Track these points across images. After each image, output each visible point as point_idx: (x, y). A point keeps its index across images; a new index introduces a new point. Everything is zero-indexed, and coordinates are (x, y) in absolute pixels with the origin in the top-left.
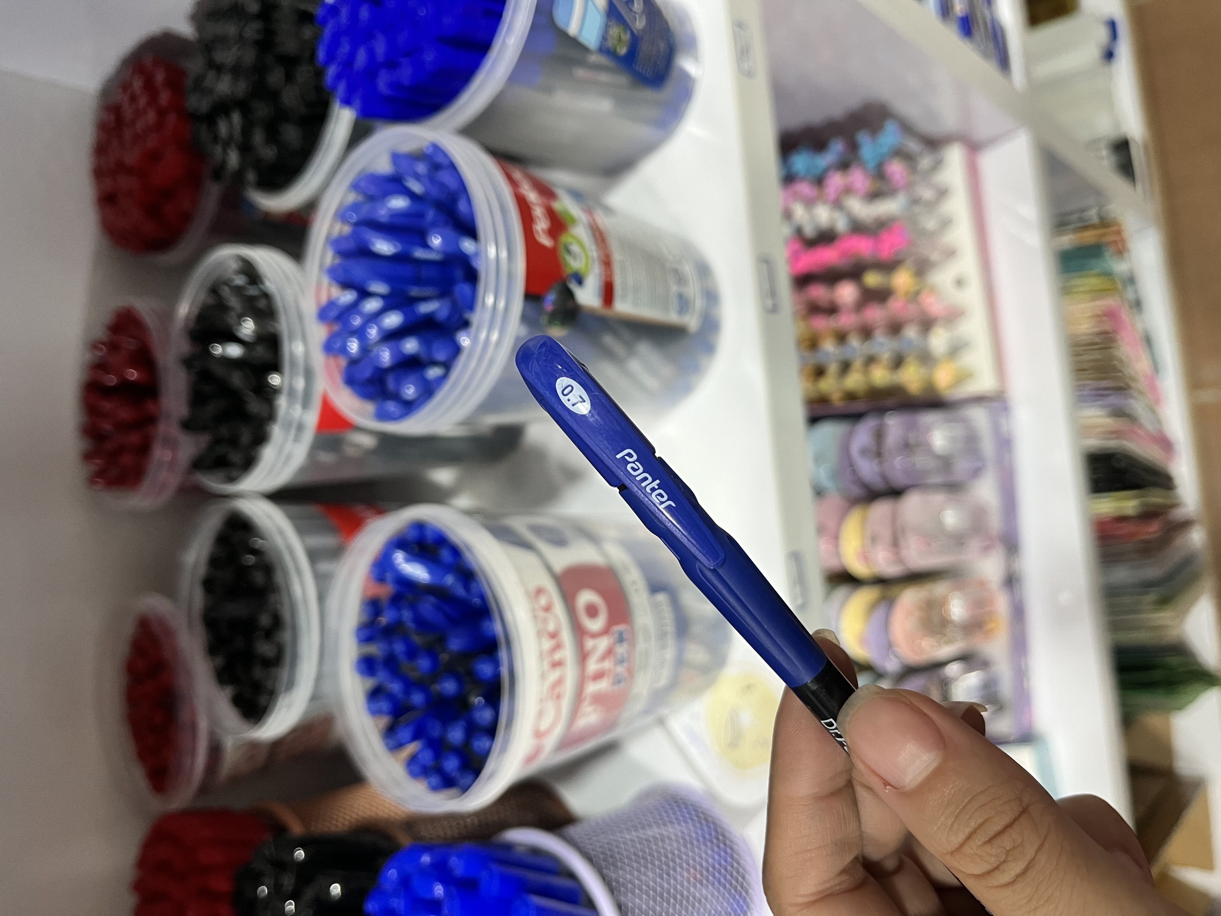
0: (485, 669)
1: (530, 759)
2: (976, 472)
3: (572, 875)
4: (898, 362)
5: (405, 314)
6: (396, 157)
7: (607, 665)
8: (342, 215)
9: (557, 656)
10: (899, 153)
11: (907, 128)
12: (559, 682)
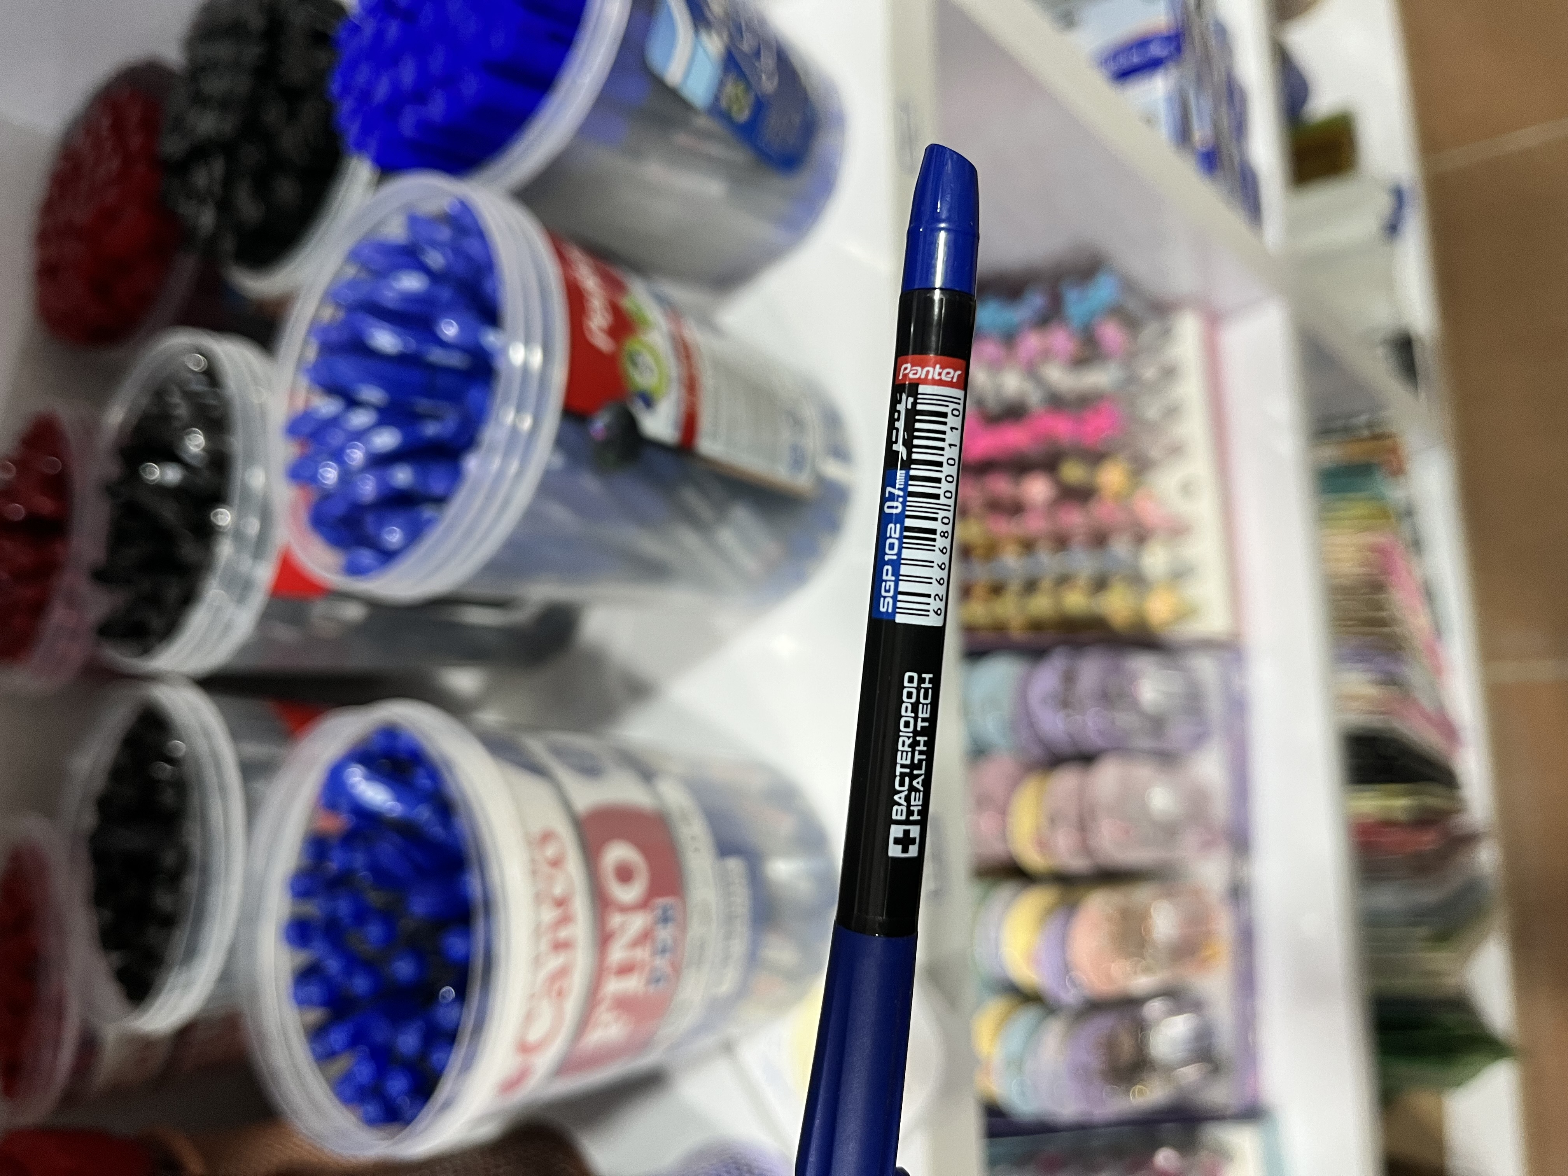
0: (455, 944)
2: (1199, 739)
4: (1100, 584)
6: (414, 221)
7: (642, 954)
8: (332, 296)
9: (563, 934)
10: (1115, 311)
12: (562, 973)
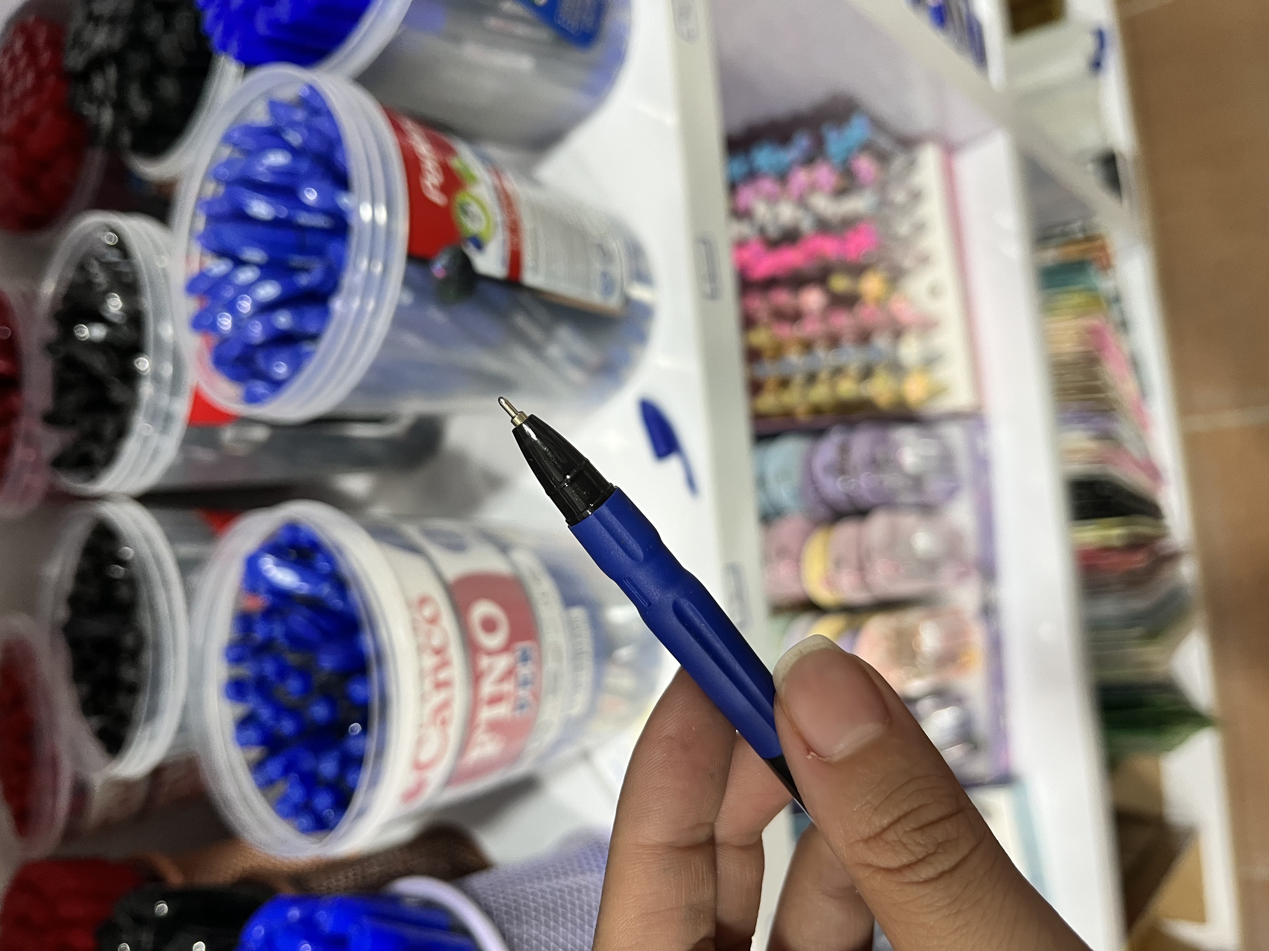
0: (357, 690)
1: (410, 795)
3: (465, 932)
4: (867, 373)
5: (283, 286)
6: (274, 106)
7: (507, 687)
8: (214, 174)
9: (443, 675)
10: (867, 147)
11: (877, 124)
12: (445, 705)
